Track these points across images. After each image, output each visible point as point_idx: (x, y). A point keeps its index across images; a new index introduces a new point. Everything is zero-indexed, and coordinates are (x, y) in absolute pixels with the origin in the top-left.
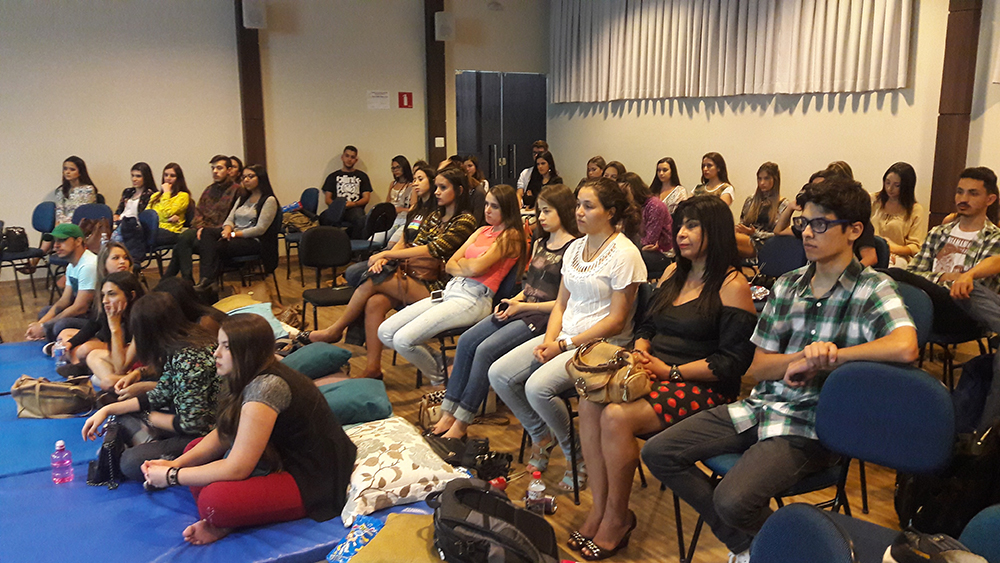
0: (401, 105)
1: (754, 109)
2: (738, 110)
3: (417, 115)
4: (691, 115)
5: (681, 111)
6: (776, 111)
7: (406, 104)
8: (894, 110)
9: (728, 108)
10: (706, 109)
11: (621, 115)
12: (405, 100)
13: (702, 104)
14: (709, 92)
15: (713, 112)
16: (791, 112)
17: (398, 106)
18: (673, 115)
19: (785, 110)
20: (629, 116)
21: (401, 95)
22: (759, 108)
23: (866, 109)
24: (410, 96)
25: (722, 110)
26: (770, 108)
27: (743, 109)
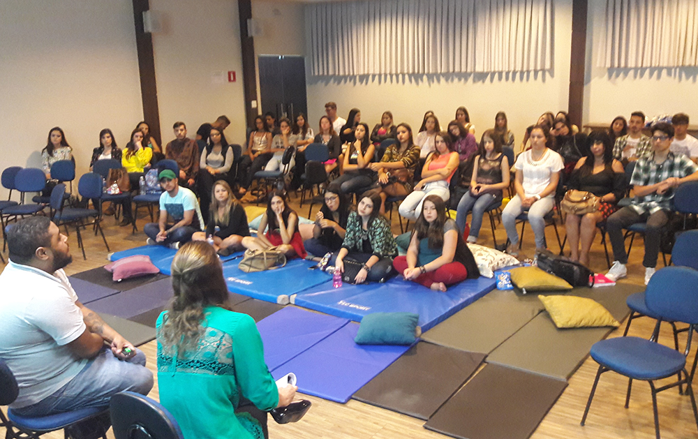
0: (230, 80)
1: (460, 80)
2: (450, 81)
3: (238, 87)
4: (418, 84)
5: (411, 81)
6: (474, 81)
7: (232, 79)
8: (544, 80)
9: (442, 80)
10: (428, 80)
11: (366, 83)
12: (231, 77)
13: (425, 78)
14: (432, 70)
15: (433, 81)
16: (483, 82)
17: (228, 80)
18: (406, 83)
19: (479, 80)
20: (373, 85)
21: (229, 73)
22: (463, 80)
23: (528, 80)
24: (234, 74)
25: (439, 81)
26: (470, 79)
27: (452, 80)
